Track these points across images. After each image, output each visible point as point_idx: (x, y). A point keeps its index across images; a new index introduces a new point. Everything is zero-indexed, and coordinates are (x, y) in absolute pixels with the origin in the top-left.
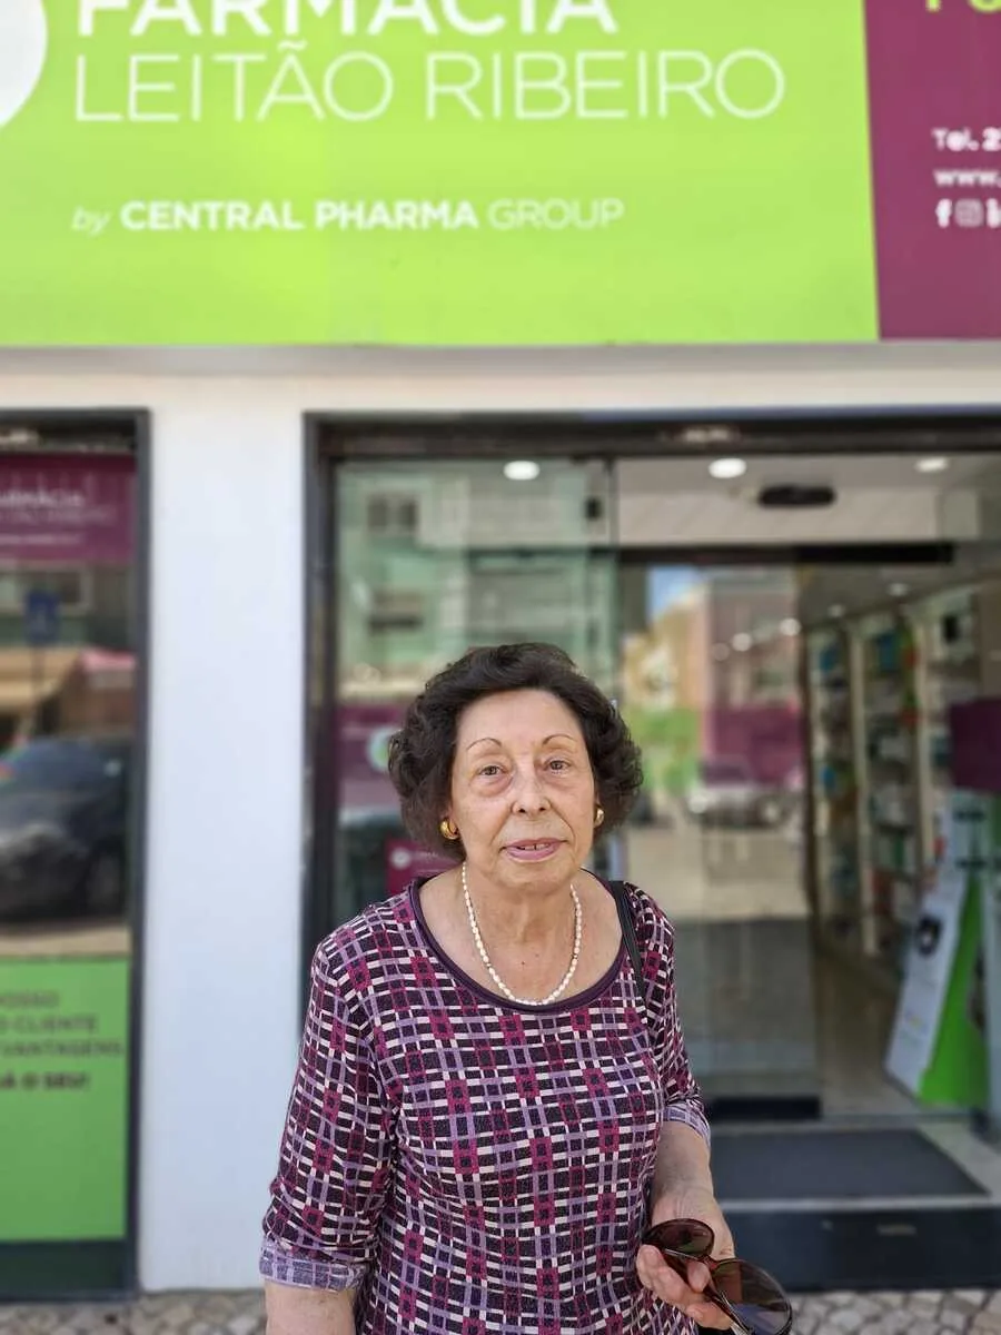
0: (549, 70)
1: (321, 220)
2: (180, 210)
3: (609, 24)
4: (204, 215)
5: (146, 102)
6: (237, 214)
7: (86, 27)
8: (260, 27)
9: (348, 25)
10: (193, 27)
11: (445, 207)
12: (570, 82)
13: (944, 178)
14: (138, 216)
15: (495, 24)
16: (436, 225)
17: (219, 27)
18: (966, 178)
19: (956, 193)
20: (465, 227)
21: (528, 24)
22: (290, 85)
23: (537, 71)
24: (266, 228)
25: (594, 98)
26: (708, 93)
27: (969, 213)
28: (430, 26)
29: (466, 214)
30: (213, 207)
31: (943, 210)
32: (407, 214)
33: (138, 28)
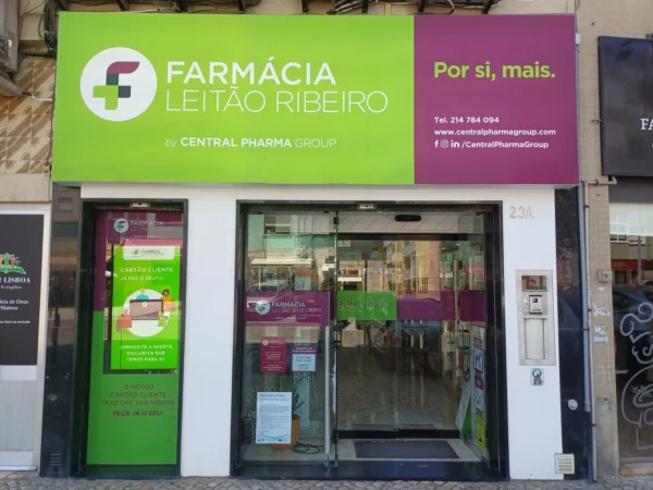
0: (315, 97)
1: (243, 144)
2: (199, 140)
3: (334, 83)
4: (207, 141)
5: (189, 105)
6: (217, 142)
7: (169, 81)
8: (224, 81)
9: (252, 82)
10: (204, 82)
11: (281, 140)
12: (321, 102)
13: (437, 133)
14: (185, 142)
15: (299, 81)
16: (278, 146)
17: (211, 81)
18: (444, 132)
19: (440, 137)
20: (287, 146)
21: (308, 83)
22: (234, 101)
23: (310, 97)
24: (226, 146)
25: (328, 106)
26: (364, 104)
27: (445, 144)
28: (278, 82)
29: (288, 143)
30: (209, 139)
31: (436, 143)
32: (271, 142)
33: (186, 81)
